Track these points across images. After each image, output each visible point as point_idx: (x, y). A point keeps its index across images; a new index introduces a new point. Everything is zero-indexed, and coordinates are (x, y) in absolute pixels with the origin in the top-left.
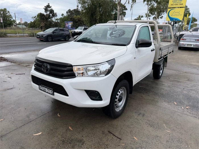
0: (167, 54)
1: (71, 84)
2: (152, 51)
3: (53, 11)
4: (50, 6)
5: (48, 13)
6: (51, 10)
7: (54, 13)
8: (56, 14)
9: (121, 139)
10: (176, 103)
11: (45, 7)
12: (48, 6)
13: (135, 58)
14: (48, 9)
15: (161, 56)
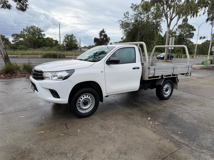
0: (171, 74)
1: (40, 84)
2: (134, 69)
3: (107, 36)
4: (105, 31)
5: (102, 37)
6: (105, 34)
7: (107, 37)
8: (109, 38)
9: (68, 129)
10: (149, 118)
11: (100, 32)
12: (103, 31)
13: (102, 72)
14: (103, 34)
15: (153, 75)
